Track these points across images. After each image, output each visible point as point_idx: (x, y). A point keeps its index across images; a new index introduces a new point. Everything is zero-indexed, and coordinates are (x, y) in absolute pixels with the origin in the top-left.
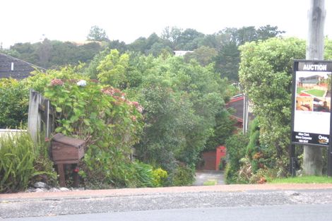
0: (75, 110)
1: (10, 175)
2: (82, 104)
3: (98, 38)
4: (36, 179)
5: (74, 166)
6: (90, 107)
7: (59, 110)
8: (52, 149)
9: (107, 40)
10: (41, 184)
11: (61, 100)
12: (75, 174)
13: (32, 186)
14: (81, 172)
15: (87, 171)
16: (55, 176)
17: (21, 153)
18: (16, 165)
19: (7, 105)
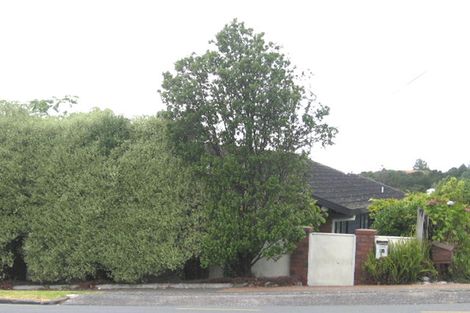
0: (447, 223)
1: (405, 271)
2: (451, 219)
3: (421, 168)
4: (422, 274)
5: (447, 265)
6: (456, 222)
7: (435, 223)
8: (431, 252)
9: (428, 169)
10: (426, 278)
11: (436, 216)
12: (447, 271)
13: (419, 279)
14: (451, 270)
15: (454, 269)
16: (435, 272)
17: (413, 255)
18: (409, 264)
19: (391, 218)
